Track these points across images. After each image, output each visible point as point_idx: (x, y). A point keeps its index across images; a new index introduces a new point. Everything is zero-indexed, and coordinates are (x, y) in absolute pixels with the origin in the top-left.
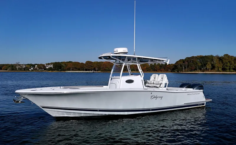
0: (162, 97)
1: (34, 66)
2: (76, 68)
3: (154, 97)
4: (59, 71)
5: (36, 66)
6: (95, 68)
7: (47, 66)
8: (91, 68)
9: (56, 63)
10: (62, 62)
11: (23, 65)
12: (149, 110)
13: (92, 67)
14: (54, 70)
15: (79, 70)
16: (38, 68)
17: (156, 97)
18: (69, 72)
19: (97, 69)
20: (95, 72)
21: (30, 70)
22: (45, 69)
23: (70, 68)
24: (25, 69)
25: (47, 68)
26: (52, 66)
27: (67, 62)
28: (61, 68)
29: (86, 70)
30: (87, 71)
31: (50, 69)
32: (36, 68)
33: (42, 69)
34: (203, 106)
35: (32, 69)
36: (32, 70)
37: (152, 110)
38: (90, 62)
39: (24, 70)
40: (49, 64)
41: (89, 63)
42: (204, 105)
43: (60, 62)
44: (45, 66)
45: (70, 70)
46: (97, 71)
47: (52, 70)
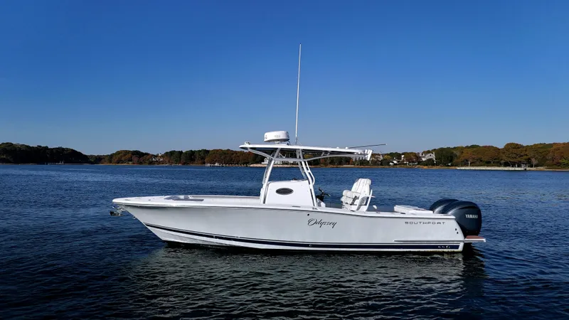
0: (334, 224)
1: (398, 156)
2: (481, 161)
3: (316, 223)
4: (448, 166)
5: (403, 156)
6: (529, 159)
7: (424, 157)
8: (519, 159)
9: (442, 150)
10: (455, 148)
11: (379, 155)
12: (307, 246)
13: (522, 156)
14: (437, 164)
15: (488, 164)
16: (407, 160)
17: (321, 223)
18: (463, 168)
19: (534, 161)
20: (528, 169)
21: (391, 164)
22: (420, 163)
23: (467, 161)
24: (382, 163)
25: (424, 159)
26: (433, 156)
27: (467, 147)
28: (451, 161)
29: (506, 164)
30: (509, 166)
31: (430, 162)
32: (403, 161)
33: (413, 162)
34: (456, 250)
35: (395, 162)
36: (395, 164)
37: (313, 246)
38: (517, 145)
39: (381, 165)
40: (429, 152)
41: (513, 147)
42: (458, 248)
43: (452, 147)
44: (420, 157)
45: (466, 164)
46: (536, 166)
47: (433, 165)
